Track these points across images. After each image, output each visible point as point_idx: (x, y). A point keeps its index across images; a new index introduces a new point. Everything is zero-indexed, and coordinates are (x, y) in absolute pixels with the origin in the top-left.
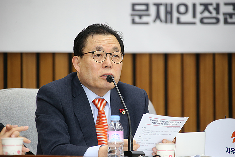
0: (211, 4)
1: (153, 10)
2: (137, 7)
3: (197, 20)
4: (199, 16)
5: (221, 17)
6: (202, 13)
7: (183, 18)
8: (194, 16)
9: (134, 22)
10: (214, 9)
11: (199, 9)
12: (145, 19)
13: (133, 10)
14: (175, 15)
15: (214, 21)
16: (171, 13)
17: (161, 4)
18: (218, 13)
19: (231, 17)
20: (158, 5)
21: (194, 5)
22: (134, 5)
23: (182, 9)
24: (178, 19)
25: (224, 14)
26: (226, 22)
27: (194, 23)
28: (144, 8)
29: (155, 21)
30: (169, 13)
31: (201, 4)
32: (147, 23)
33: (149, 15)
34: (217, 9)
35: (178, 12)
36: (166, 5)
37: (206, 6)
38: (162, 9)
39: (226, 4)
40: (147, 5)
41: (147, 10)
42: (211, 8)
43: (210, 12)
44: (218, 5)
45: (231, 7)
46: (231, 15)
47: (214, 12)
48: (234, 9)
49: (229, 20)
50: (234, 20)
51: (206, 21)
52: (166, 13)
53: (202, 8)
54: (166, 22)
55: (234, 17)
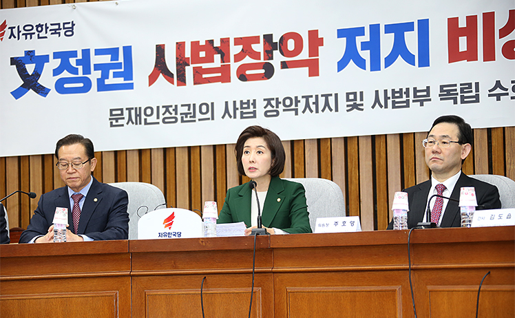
0: (171, 106)
1: (126, 113)
2: (114, 113)
3: (160, 120)
4: (162, 117)
5: (179, 117)
6: (163, 114)
7: (149, 120)
8: (158, 118)
9: (112, 125)
10: (173, 110)
11: (162, 110)
12: (120, 122)
13: (111, 115)
14: (143, 117)
15: (174, 120)
16: (140, 115)
17: (132, 108)
18: (176, 114)
19: (186, 117)
20: (129, 109)
21: (158, 107)
22: (111, 110)
23: (149, 112)
24: (145, 120)
25: (181, 114)
26: (183, 121)
27: (158, 123)
28: (119, 112)
29: (127, 123)
30: (138, 115)
31: (163, 107)
32: (123, 125)
33: (123, 118)
34: (176, 110)
35: (145, 114)
36: (136, 108)
37: (167, 108)
38: (133, 112)
39: (182, 105)
40: (122, 110)
41: (122, 114)
42: (171, 109)
43: (171, 114)
44: (176, 106)
45: (187, 107)
46: (186, 114)
47: (173, 113)
48: (189, 110)
49: (185, 119)
50: (188, 119)
51: (166, 120)
52: (136, 115)
53: (165, 109)
54: (136, 124)
55: (189, 116)
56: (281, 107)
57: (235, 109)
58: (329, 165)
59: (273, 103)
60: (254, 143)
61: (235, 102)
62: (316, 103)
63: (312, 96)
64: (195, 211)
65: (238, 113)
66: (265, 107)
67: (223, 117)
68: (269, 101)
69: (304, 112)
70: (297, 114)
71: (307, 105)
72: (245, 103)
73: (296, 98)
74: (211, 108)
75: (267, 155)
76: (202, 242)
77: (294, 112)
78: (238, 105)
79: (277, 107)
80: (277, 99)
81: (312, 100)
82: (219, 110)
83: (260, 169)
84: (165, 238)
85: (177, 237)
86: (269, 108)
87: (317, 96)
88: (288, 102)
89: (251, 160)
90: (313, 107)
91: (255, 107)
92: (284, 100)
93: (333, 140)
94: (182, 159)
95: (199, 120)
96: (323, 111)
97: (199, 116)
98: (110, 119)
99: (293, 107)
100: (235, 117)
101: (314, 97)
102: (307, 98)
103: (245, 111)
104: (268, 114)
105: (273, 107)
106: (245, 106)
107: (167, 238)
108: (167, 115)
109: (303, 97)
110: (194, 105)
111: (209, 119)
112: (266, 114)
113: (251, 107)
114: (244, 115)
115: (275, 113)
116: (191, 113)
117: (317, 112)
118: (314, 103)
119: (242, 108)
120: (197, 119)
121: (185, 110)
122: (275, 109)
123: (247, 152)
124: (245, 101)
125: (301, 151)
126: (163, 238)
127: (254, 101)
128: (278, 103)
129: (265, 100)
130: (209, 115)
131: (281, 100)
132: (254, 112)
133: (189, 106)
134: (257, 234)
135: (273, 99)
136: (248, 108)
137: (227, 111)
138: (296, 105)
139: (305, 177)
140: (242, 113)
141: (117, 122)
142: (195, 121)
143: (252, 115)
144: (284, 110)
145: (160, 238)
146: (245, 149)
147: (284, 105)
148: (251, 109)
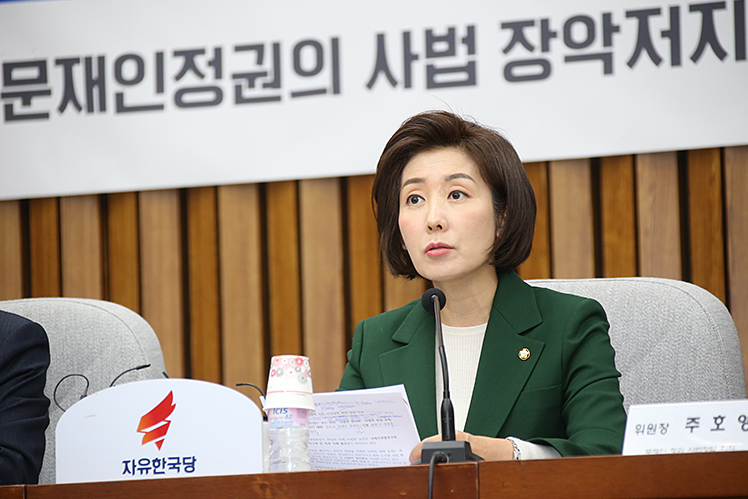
0: (202, 52)
1: (56, 76)
2: (17, 74)
3: (167, 98)
4: (171, 87)
5: (227, 85)
6: (179, 77)
7: (133, 96)
8: (158, 89)
9: (10, 116)
10: (210, 64)
11: (173, 65)
12: (38, 105)
13: (8, 81)
14: (112, 87)
15: (209, 96)
16: (101, 83)
17: (76, 60)
18: (218, 75)
19: (252, 85)
20: (67, 64)
21: (160, 57)
22: (9, 67)
23: (129, 70)
24: (119, 97)
25: (235, 76)
26: (239, 99)
27: (160, 107)
28: (33, 73)
29: (62, 108)
30: (96, 83)
31: (177, 54)
32: (45, 116)
33: (48, 93)
34: (217, 63)
35: (119, 79)
36: (88, 60)
37: (189, 56)
38: (79, 72)
39: (239, 49)
40: (42, 65)
41: (43, 78)
42: (201, 62)
43: (201, 76)
44: (218, 52)
45: (252, 55)
46: (251, 78)
47: (209, 72)
48: (260, 61)
49: (247, 93)
50: (258, 91)
51: (188, 98)
52: (90, 83)
53: (180, 62)
54: (90, 109)
55: (259, 82)
56: (558, 48)
57: (409, 57)
58: (718, 236)
59: (533, 35)
60: (435, 166)
61: (407, 36)
62: (673, 34)
63: (657, 12)
64: (239, 386)
65: (419, 69)
66: (506, 50)
67: (370, 84)
68: (517, 29)
69: (632, 63)
70: (608, 69)
71: (644, 41)
72: (440, 39)
73: (607, 17)
74: (330, 54)
75: (481, 203)
76: (263, 487)
77: (599, 65)
78: (418, 46)
79: (545, 48)
80: (545, 23)
81: (658, 24)
82: (357, 62)
83: (464, 248)
84: (144, 477)
85: (183, 474)
86: (520, 52)
87: (675, 12)
88: (579, 32)
89: (433, 220)
90: (663, 47)
91: (472, 50)
92: (568, 25)
93: (728, 154)
94: (239, 224)
95: (295, 95)
96: (695, 57)
97: (291, 81)
98: (5, 96)
99: (597, 47)
100: (408, 84)
101: (666, 13)
102: (642, 16)
103: (440, 63)
104: (518, 71)
105: (530, 48)
106: (441, 47)
107: (151, 476)
108: (190, 80)
109: (629, 14)
110: (276, 47)
111: (322, 91)
112: (508, 74)
113: (461, 49)
114: (440, 78)
115: (537, 70)
116: (264, 74)
117: (676, 60)
118: (664, 34)
119: (430, 53)
120: (285, 91)
121: (247, 62)
122: (537, 54)
123: (414, 199)
124: (440, 31)
125: (624, 193)
126: (138, 476)
127: (471, 30)
128: (547, 35)
129: (505, 26)
130: (324, 79)
131: (556, 26)
132: (470, 68)
133: (259, 49)
134: (439, 460)
135: (531, 23)
136: (451, 52)
137: (382, 64)
138: (608, 42)
139: (638, 274)
140: (431, 71)
141: (27, 102)
142: (277, 99)
143: (462, 76)
144: (568, 59)
145: (128, 477)
146: (406, 191)
147: (569, 42)
148: (461, 57)
